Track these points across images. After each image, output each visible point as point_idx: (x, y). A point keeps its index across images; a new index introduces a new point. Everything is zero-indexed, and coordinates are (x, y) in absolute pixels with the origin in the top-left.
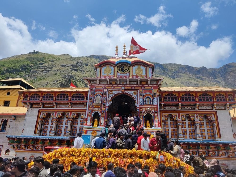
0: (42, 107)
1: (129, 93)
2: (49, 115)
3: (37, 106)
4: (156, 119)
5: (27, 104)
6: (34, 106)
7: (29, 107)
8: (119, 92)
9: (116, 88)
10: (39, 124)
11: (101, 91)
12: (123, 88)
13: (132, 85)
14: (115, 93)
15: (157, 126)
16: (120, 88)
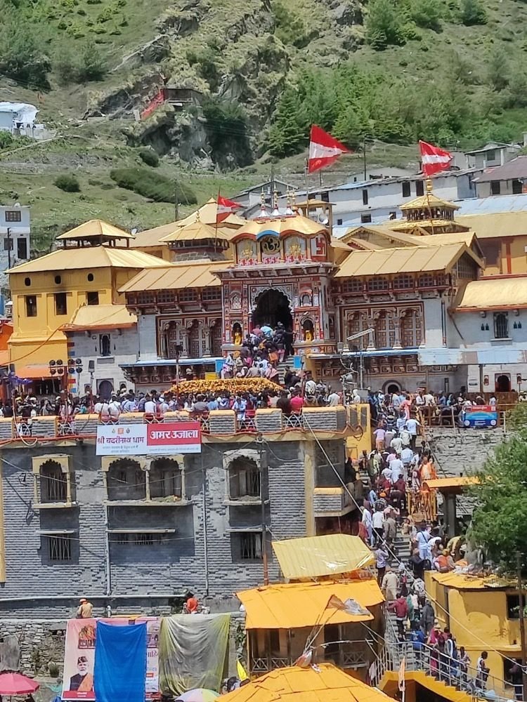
0: (159, 313)
1: (280, 289)
2: (172, 324)
3: (151, 311)
4: (317, 327)
5: (135, 309)
6: (147, 312)
7: (140, 314)
8: (266, 288)
9: (260, 282)
10: (162, 341)
11: (239, 288)
12: (270, 282)
13: (282, 276)
14: (260, 290)
15: (318, 337)
16: (265, 282)
